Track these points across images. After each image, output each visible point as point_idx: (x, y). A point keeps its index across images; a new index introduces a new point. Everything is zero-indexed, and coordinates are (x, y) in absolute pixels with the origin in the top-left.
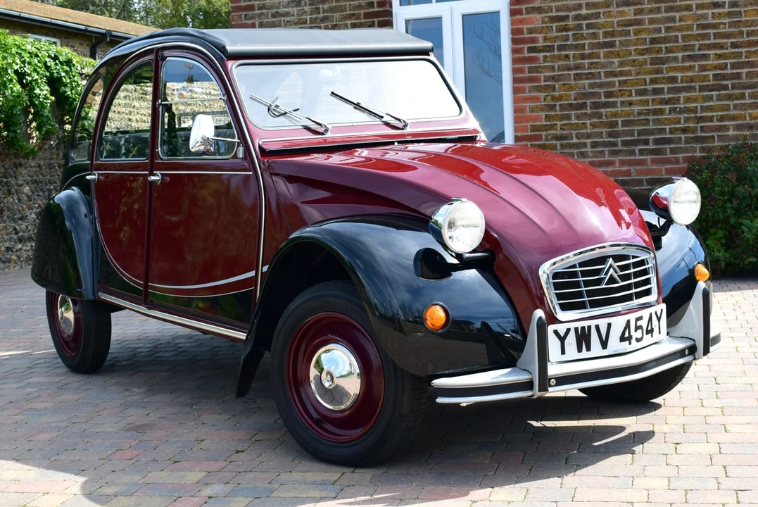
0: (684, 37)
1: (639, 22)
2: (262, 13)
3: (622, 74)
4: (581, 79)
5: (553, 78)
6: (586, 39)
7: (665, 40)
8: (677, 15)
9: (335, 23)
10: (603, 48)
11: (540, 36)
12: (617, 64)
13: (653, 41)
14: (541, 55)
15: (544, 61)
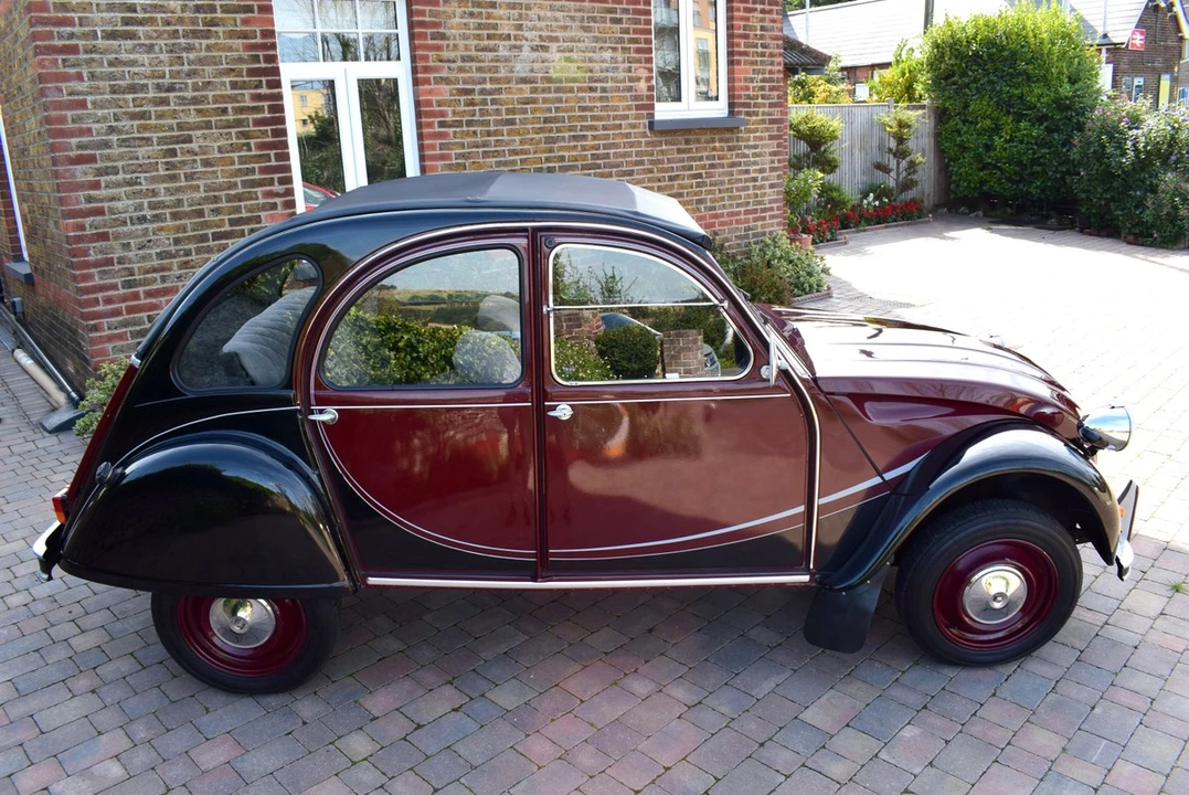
0: (569, 118)
1: (534, 101)
2: (93, 59)
3: (522, 152)
4: (489, 157)
5: (463, 156)
6: (490, 115)
7: (554, 120)
8: (564, 96)
9: (207, 80)
10: (505, 125)
11: (449, 110)
12: (518, 142)
13: (546, 120)
14: (451, 130)
15: (454, 137)
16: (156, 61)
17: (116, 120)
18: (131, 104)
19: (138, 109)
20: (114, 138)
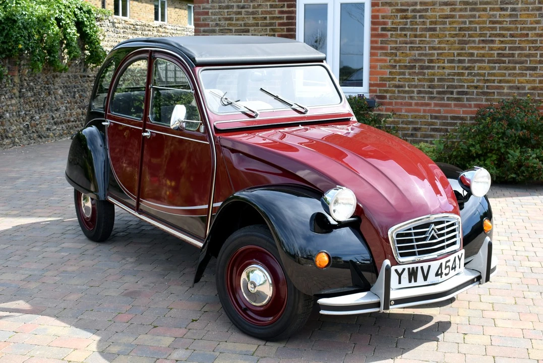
0: (481, 28)
1: (453, 17)
3: (439, 48)
4: (413, 50)
5: (396, 48)
6: (418, 25)
7: (468, 29)
8: (477, 14)
9: (259, 3)
10: (429, 31)
11: (390, 21)
12: (437, 42)
13: (460, 29)
14: (389, 33)
15: (391, 37)
17: (219, 21)
18: (226, 14)
19: (229, 16)
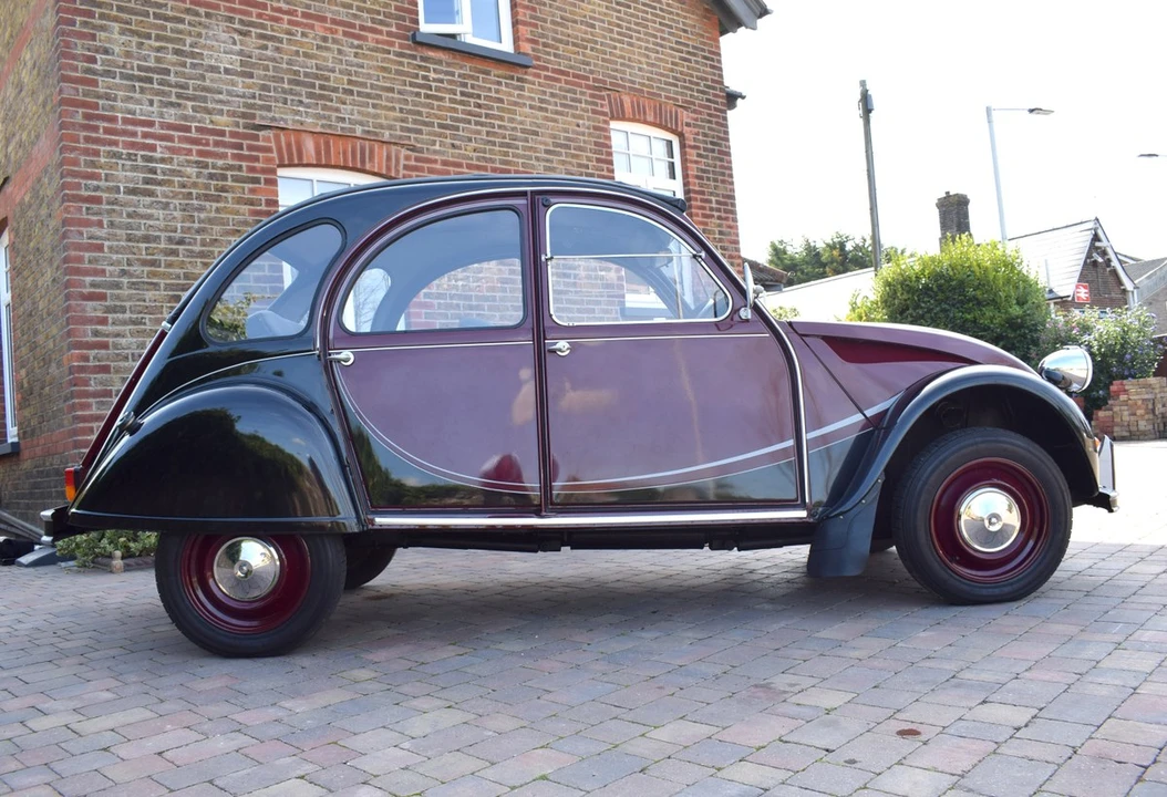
2: (114, 210)
9: (214, 237)
16: (170, 217)
17: (128, 265)
18: (144, 252)
19: (149, 257)
20: (125, 280)
